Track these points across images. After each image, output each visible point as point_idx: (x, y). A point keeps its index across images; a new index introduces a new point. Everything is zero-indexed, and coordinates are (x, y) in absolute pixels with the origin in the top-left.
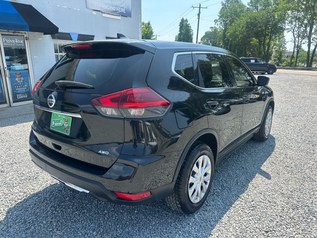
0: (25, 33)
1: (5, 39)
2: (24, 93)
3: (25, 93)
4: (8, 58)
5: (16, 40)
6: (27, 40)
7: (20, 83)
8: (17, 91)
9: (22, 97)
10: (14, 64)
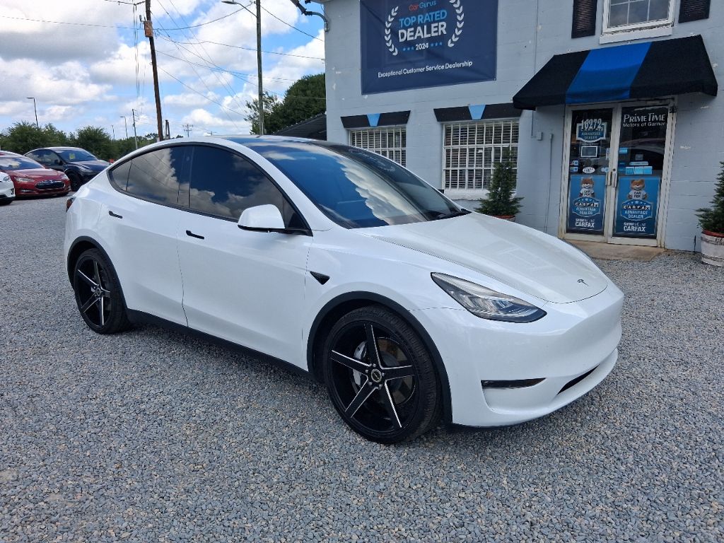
0: (673, 99)
1: (627, 117)
2: (640, 222)
3: (643, 222)
4: (625, 151)
5: (650, 114)
6: (673, 112)
7: (636, 200)
8: (627, 215)
9: (633, 229)
10: (633, 163)
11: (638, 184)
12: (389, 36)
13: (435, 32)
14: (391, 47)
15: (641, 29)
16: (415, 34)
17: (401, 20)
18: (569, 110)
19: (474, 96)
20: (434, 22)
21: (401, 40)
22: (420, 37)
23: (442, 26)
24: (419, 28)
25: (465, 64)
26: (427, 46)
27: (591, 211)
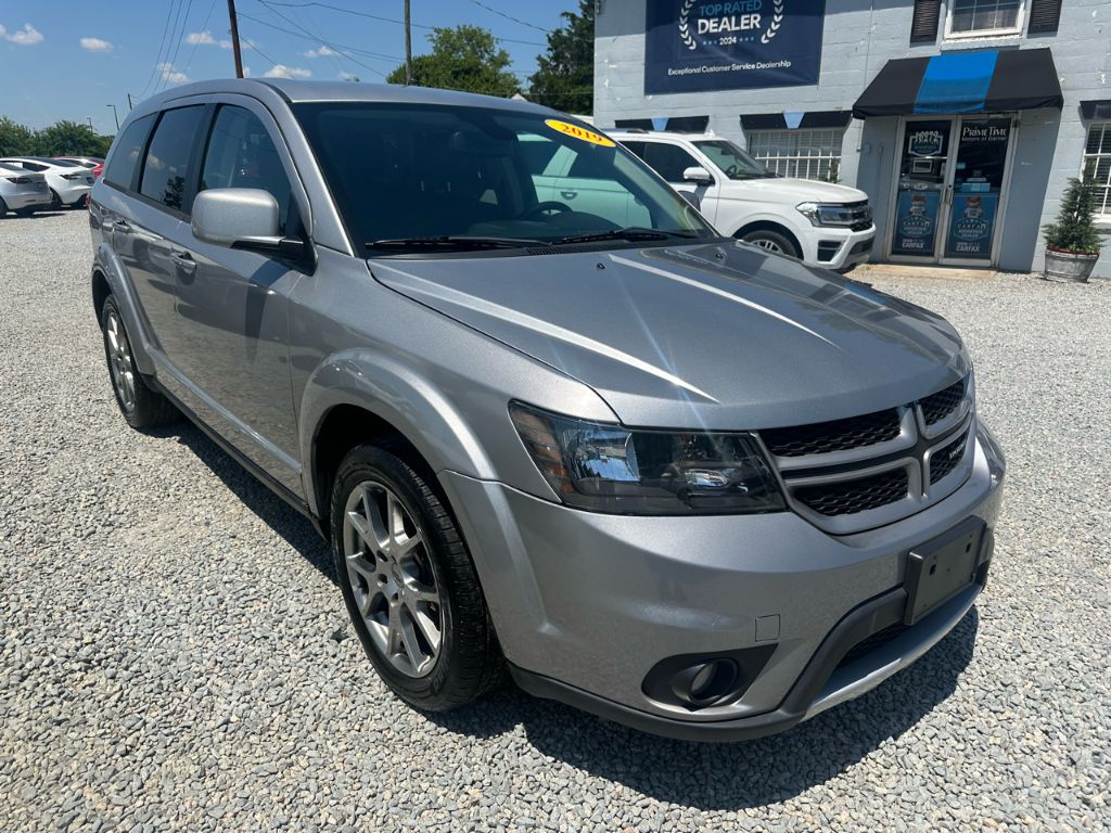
0: (1017, 113)
1: (967, 130)
2: (974, 242)
3: (977, 241)
4: (962, 166)
5: (991, 128)
6: (1016, 127)
7: (971, 218)
8: (961, 235)
9: (967, 249)
10: (970, 180)
11: (974, 202)
12: (686, 26)
13: (745, 25)
14: (687, 39)
15: (986, 36)
16: (719, 25)
17: (702, 8)
18: (902, 121)
19: (793, 102)
20: (745, 13)
21: (700, 32)
22: (726, 29)
23: (755, 18)
24: (725, 19)
25: (781, 64)
26: (735, 40)
27: (920, 231)
